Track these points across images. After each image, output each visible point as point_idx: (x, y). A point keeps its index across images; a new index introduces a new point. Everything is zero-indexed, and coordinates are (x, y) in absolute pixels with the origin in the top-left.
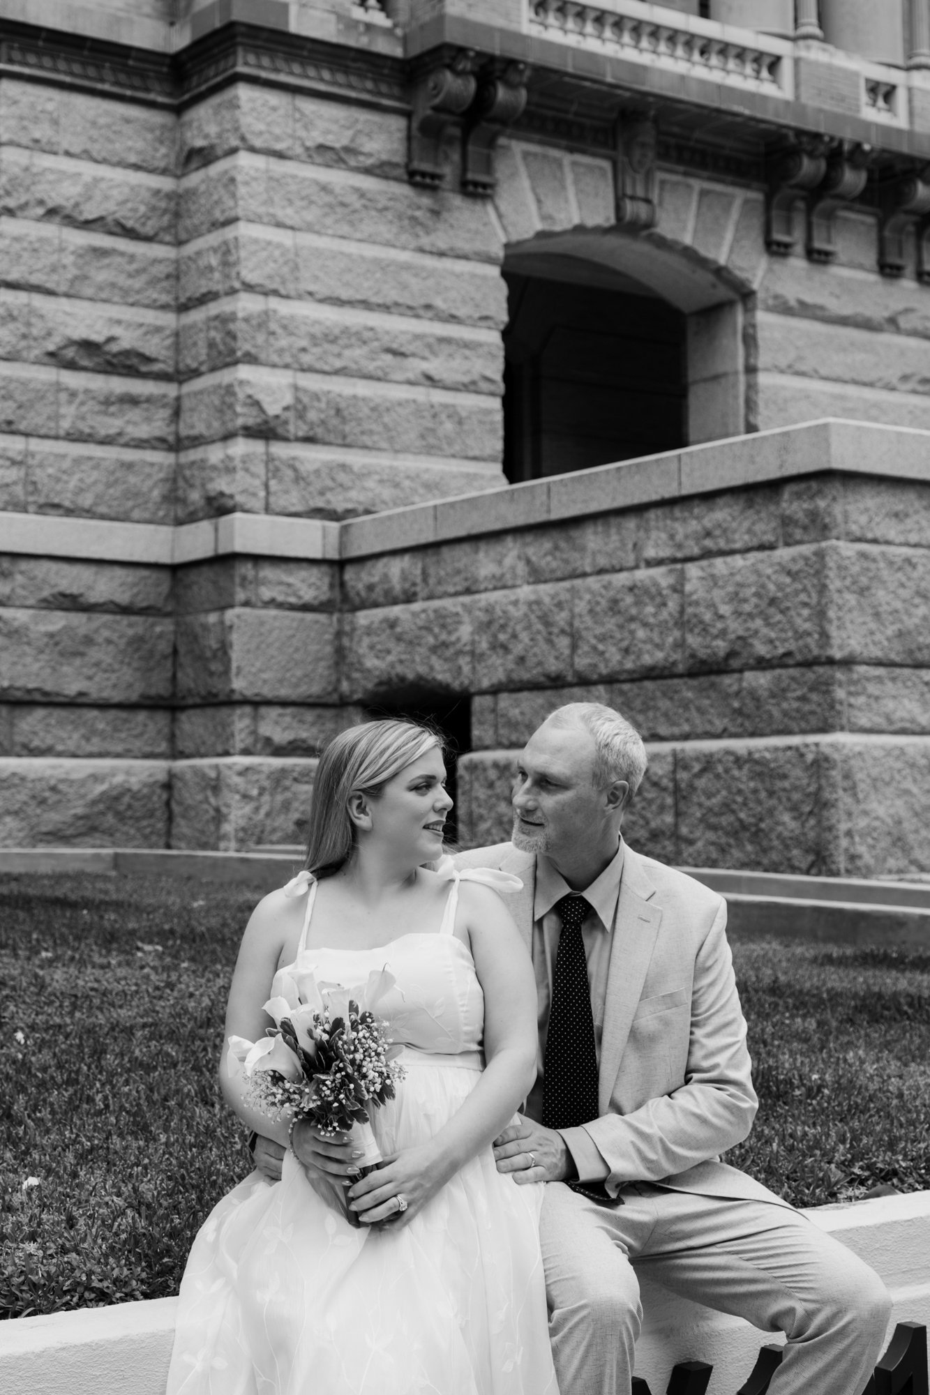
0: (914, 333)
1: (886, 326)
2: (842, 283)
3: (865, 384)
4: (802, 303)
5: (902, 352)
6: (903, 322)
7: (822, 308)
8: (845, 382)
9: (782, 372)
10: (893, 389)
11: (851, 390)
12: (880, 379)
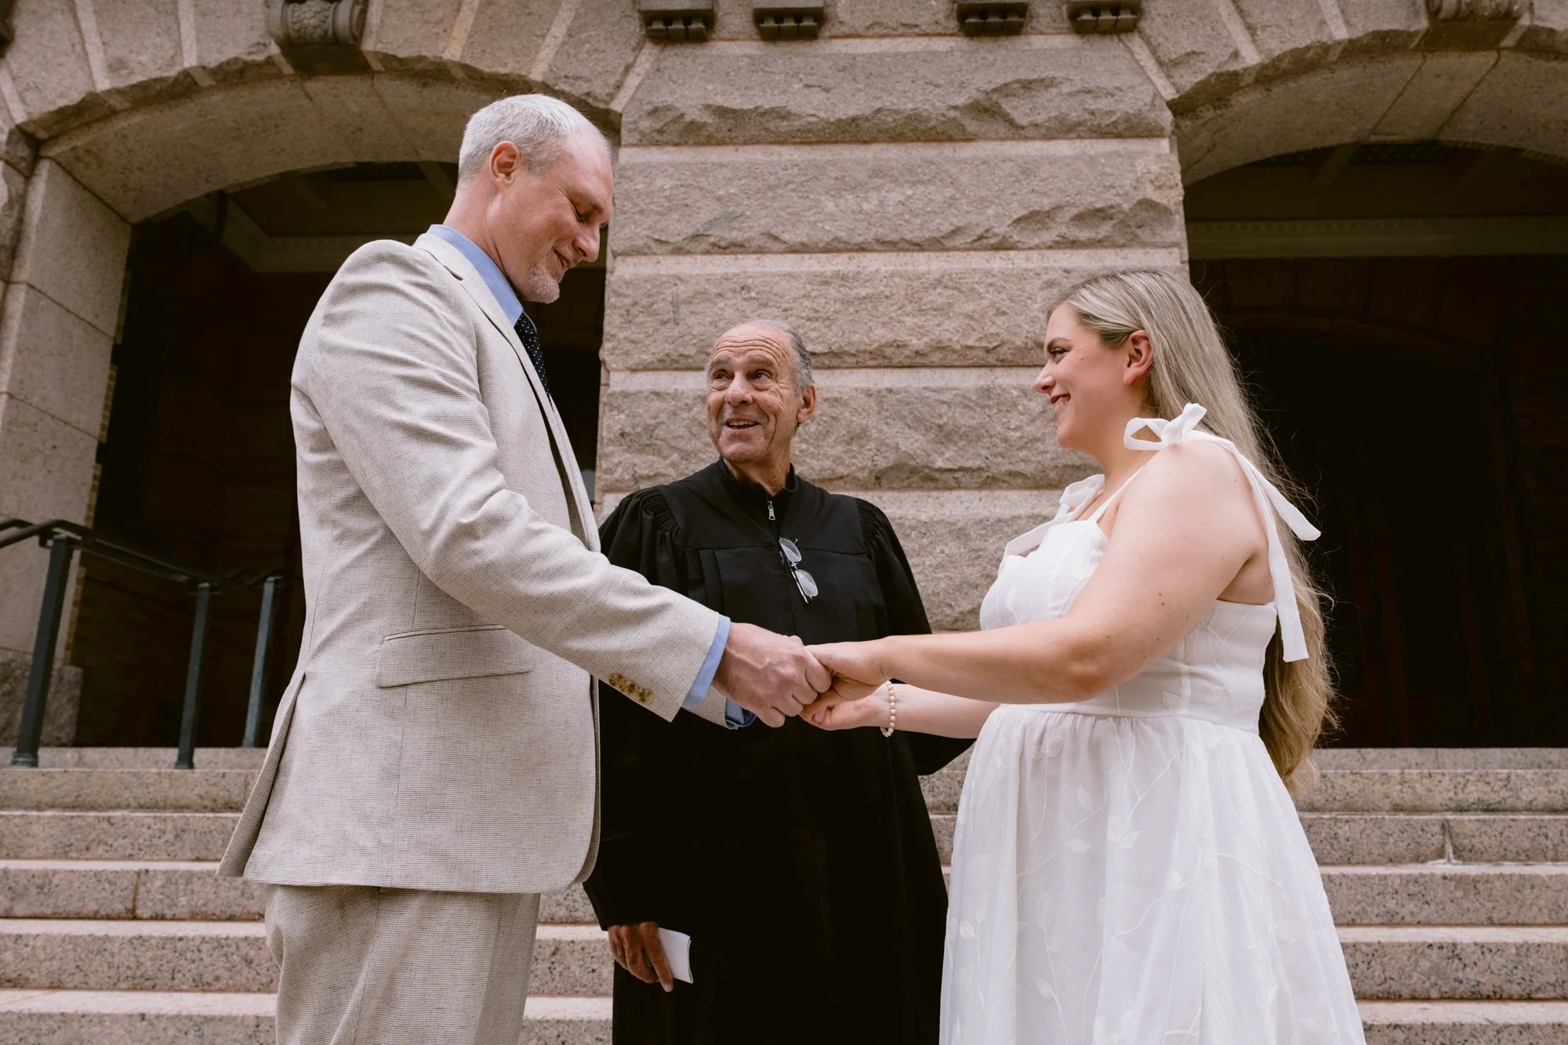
0: (1063, 129)
1: (972, 127)
2: (849, 67)
3: (919, 246)
4: (722, 112)
5: (1027, 170)
6: (1019, 110)
7: (782, 114)
8: (862, 249)
9: (678, 251)
10: (1003, 246)
11: (877, 263)
12: (956, 231)
